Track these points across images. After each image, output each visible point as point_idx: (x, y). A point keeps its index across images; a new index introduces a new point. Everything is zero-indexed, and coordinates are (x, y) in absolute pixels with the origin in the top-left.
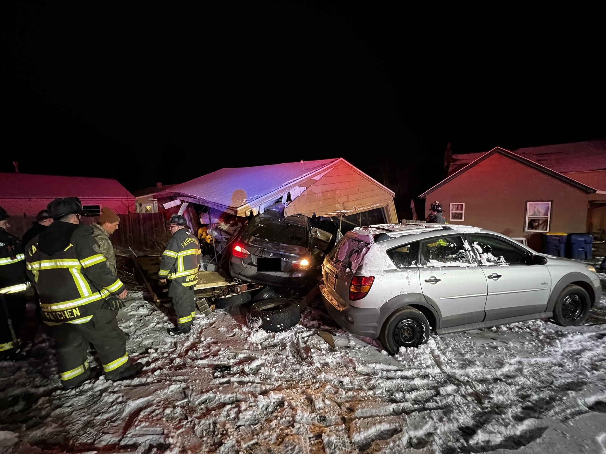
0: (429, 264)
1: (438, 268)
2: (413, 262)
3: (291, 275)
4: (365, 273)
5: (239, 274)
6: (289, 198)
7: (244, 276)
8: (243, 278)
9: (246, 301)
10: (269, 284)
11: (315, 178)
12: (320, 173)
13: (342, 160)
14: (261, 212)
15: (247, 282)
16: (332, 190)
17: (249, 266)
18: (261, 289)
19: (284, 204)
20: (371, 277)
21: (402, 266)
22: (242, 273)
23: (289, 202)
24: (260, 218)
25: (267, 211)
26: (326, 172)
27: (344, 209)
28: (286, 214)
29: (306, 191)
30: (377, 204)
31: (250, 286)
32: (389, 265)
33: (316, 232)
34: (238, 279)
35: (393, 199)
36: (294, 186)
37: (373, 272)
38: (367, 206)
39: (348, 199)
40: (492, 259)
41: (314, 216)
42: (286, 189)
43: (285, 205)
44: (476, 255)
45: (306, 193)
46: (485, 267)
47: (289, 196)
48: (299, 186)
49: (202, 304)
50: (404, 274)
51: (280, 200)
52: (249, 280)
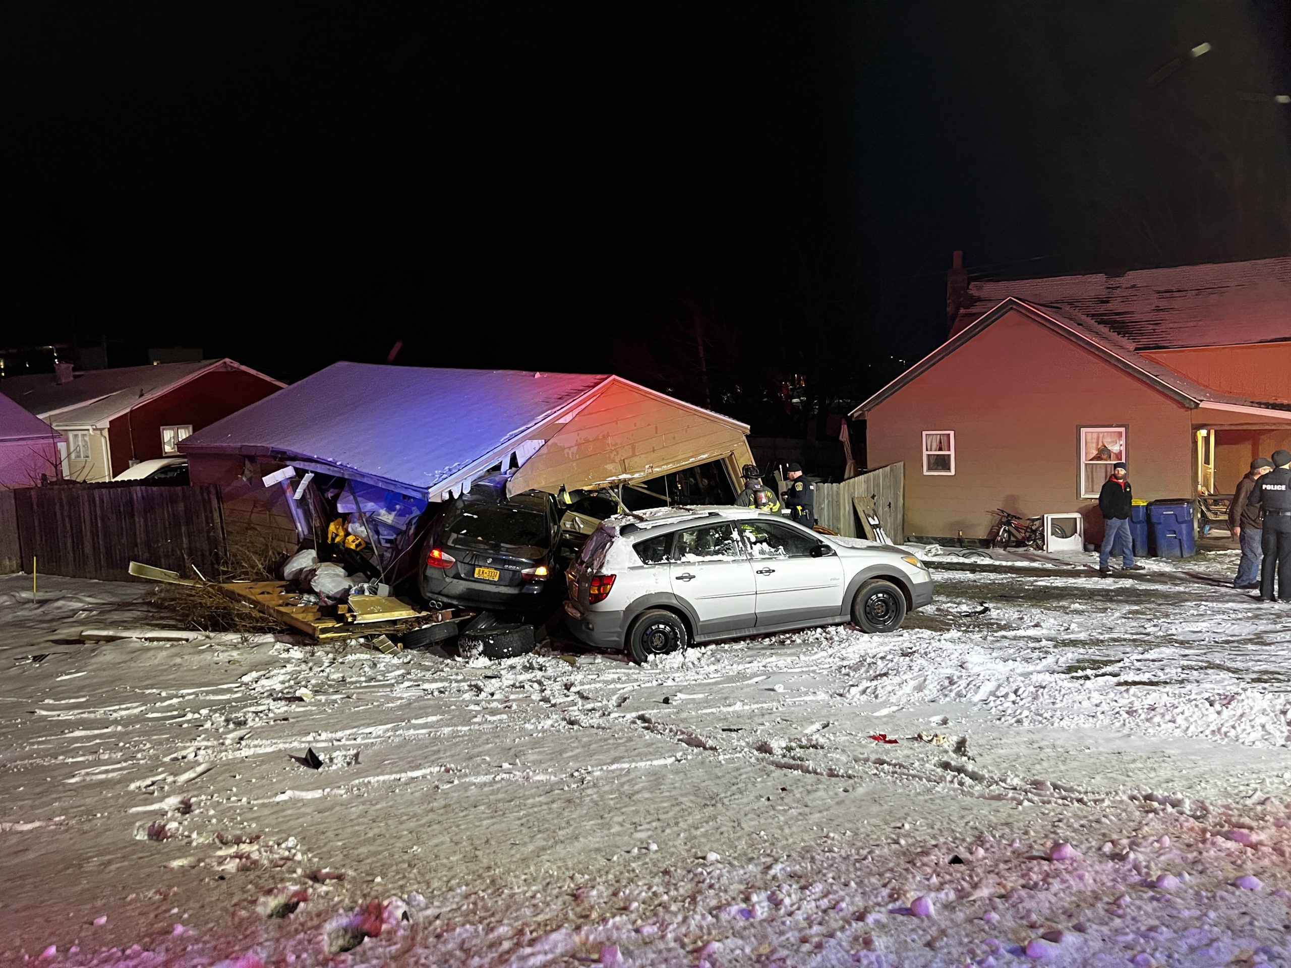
0: (683, 559)
1: (694, 564)
2: (664, 557)
3: (521, 590)
4: (606, 571)
5: (439, 593)
6: (514, 462)
7: (447, 596)
8: (445, 600)
9: (452, 635)
10: (487, 606)
11: (561, 421)
12: (571, 410)
13: (614, 380)
14: (465, 492)
15: (451, 606)
16: (597, 439)
17: (455, 581)
18: (473, 618)
19: (505, 473)
20: (612, 575)
21: (650, 562)
22: (445, 591)
23: (514, 469)
24: (464, 501)
25: (476, 488)
26: (583, 406)
27: (625, 472)
28: (510, 492)
29: (545, 447)
30: (703, 453)
31: (455, 615)
32: (635, 561)
33: (573, 520)
34: (437, 601)
35: (744, 438)
36: (523, 440)
37: (615, 569)
38: (678, 461)
39: (634, 452)
40: (767, 550)
41: (564, 490)
42: (507, 447)
43: (507, 474)
44: (745, 547)
45: (544, 450)
46: (757, 560)
47: (514, 459)
48: (532, 438)
49: (382, 642)
50: (652, 570)
51: (497, 468)
52: (455, 603)
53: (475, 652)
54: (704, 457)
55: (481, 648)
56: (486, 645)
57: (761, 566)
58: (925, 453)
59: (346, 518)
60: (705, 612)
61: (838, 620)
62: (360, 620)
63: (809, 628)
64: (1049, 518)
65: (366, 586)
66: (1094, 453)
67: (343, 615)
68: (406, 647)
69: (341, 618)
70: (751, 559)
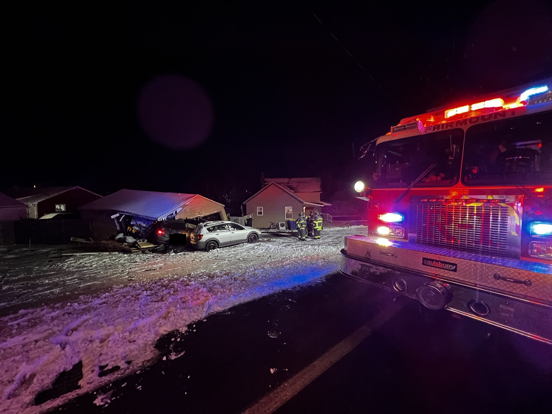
0: (217, 231)
1: (219, 232)
2: (213, 231)
9: (165, 249)
11: (186, 204)
12: (188, 202)
13: (198, 195)
14: (165, 219)
15: (163, 243)
16: (194, 208)
18: (168, 246)
20: (202, 235)
24: (165, 221)
25: (167, 218)
26: (191, 201)
27: (199, 215)
28: (176, 219)
31: (164, 245)
32: (207, 232)
33: (188, 225)
34: (160, 242)
35: (224, 208)
36: (178, 208)
37: (203, 233)
38: (210, 212)
39: (201, 210)
40: (233, 229)
41: (187, 218)
42: (174, 209)
43: (175, 215)
44: (229, 228)
45: (183, 210)
47: (176, 212)
48: (180, 207)
49: (147, 252)
50: (211, 233)
51: (172, 214)
52: (165, 242)
53: (171, 252)
54: (216, 212)
55: (173, 251)
56: (174, 250)
57: (232, 232)
58: (258, 211)
59: (133, 225)
60: (221, 241)
61: (246, 241)
62: (142, 247)
63: (240, 243)
64: (280, 223)
65: (141, 240)
66: (287, 211)
67: (137, 246)
68: (153, 253)
69: (137, 247)
70: (230, 230)
